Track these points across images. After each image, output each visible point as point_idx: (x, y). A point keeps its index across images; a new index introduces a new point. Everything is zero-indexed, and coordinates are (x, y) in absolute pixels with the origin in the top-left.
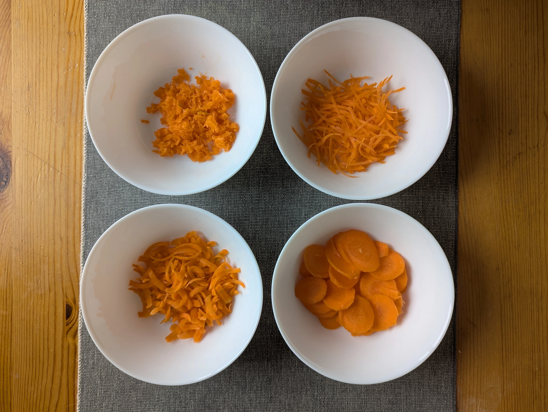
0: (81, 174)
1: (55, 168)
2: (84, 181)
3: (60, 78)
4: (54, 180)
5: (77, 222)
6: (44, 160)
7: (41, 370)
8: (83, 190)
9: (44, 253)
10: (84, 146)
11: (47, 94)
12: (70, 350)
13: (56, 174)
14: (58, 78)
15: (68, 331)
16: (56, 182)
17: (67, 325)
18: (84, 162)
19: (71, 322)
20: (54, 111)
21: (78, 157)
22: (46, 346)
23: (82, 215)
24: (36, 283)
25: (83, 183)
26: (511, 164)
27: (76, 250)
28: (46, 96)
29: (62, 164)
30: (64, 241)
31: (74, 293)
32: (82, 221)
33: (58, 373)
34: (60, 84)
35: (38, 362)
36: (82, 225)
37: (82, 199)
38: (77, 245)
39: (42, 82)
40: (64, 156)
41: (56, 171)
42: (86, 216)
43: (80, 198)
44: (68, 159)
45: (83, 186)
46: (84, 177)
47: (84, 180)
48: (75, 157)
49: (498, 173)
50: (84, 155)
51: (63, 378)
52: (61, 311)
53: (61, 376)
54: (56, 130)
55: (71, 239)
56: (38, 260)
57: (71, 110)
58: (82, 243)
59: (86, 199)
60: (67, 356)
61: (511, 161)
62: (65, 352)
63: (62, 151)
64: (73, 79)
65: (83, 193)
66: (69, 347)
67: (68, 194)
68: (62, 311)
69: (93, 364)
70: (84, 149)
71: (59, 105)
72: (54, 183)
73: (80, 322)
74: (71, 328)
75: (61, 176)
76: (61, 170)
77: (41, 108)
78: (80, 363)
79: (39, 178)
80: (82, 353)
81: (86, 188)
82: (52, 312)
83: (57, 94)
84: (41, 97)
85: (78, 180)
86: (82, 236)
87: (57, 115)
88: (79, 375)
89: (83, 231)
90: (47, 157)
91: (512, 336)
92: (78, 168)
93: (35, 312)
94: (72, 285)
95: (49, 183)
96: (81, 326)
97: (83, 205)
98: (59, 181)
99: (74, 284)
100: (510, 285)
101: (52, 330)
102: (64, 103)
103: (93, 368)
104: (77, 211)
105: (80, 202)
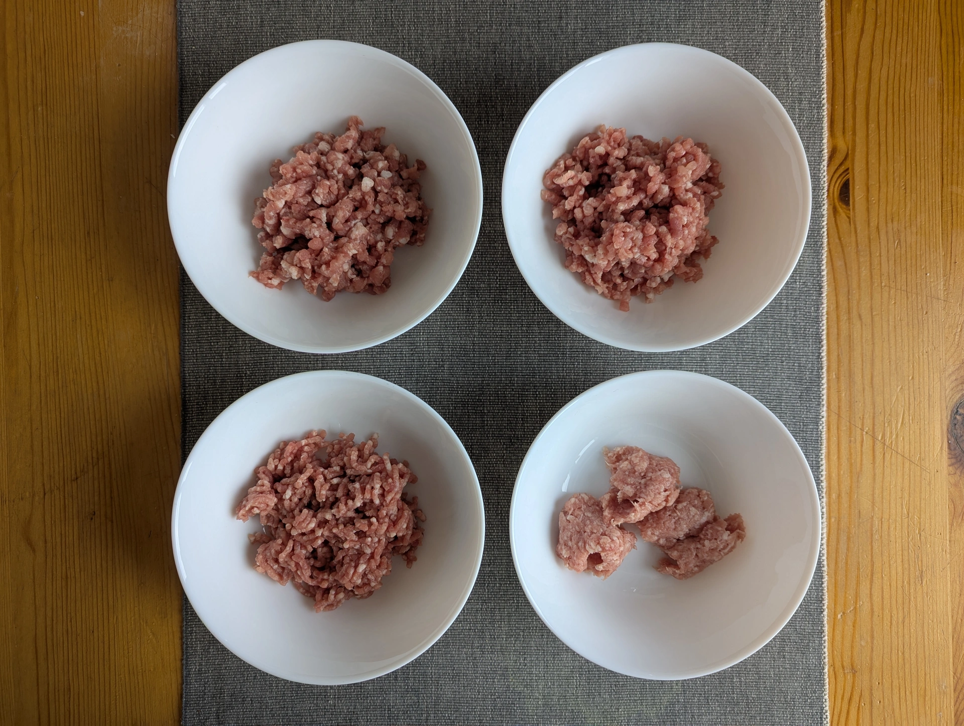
0: (829, 429)
1: (874, 438)
2: (823, 417)
3: (869, 592)
4: (874, 418)
5: (834, 346)
6: (892, 453)
7: (890, 92)
8: (824, 402)
9: (890, 291)
10: (824, 477)
11: (890, 565)
12: (841, 126)
13: (871, 428)
14: (871, 594)
15: (845, 159)
16: (871, 415)
17: (848, 169)
18: (824, 451)
19: (841, 175)
20: (876, 537)
21: (834, 458)
22: (883, 132)
23: (825, 359)
24: (902, 241)
25: (824, 414)
26: (90, 461)
27: (835, 298)
28: (892, 562)
29: (862, 446)
30: (855, 313)
31: (837, 225)
32: (825, 348)
33: (862, 86)
34: (868, 582)
35: (896, 105)
36: (825, 342)
37: (825, 386)
38: (833, 307)
39: (899, 586)
40: (859, 460)
41: (871, 433)
42: (819, 357)
43: (829, 388)
44: (851, 454)
45: (825, 409)
46: (824, 425)
47: (824, 420)
48: (839, 458)
49: (113, 444)
50: (824, 462)
51: (853, 79)
52: (858, 193)
53: (856, 82)
54: (873, 503)
55: (844, 318)
56: (899, 280)
57: (849, 538)
58: (825, 311)
59: (819, 385)
60: (846, 117)
61: (91, 467)
62: (849, 123)
63: (861, 468)
64: (846, 593)
65: (825, 397)
66: (844, 133)
67: (850, 395)
68: (856, 194)
69: (800, 101)
70: (824, 473)
71: (870, 548)
72: (874, 413)
73: (825, 174)
74: (841, 165)
75: (863, 425)
76: (862, 435)
77: (899, 541)
78: (823, 102)
79: (901, 420)
80: (820, 120)
81: (819, 405)
82: (874, 191)
83: (873, 566)
84: (899, 561)
85: (834, 417)
86: (825, 322)
87: (872, 530)
88: (824, 80)
89: (823, 330)
90: (888, 456)
91: (84, 164)
92: (834, 439)
93: (902, 192)
94: (840, 239)
95: (883, 413)
96: (822, 166)
97: (825, 375)
98: (867, 416)
99: (837, 241)
100: (88, 252)
101: (873, 160)
102: (861, 551)
103: (800, 94)
104: (834, 365)
105: (828, 380)
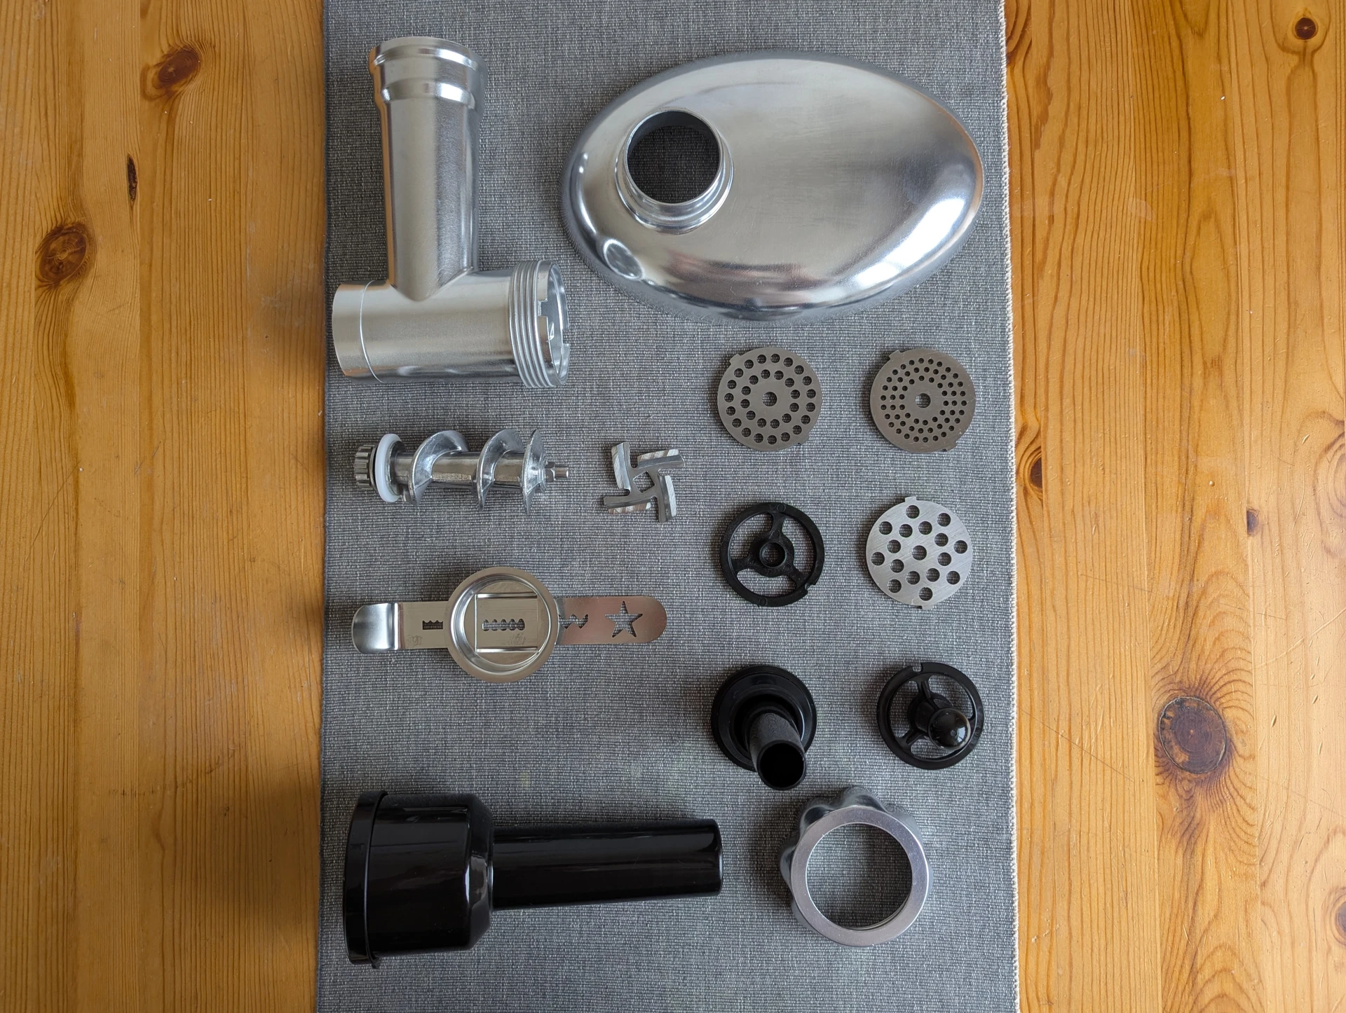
0: (1020, 728)
1: (1070, 740)
2: (1013, 718)
3: (1066, 915)
4: (1070, 719)
5: (1025, 639)
6: (1091, 759)
7: (1087, 364)
8: (1015, 702)
9: (1087, 581)
10: (1014, 784)
11: (1090, 885)
12: (1032, 401)
13: (1067, 732)
14: (1069, 917)
15: (1037, 437)
16: (1067, 716)
17: (1040, 448)
18: (1014, 755)
19: (1032, 454)
20: (1074, 852)
21: (1026, 763)
22: (1079, 408)
23: (1015, 654)
24: (1100, 526)
25: (1015, 715)
26: (225, 752)
27: (1026, 587)
28: (1092, 882)
29: (1057, 750)
30: (1048, 604)
31: (1028, 508)
32: (1015, 642)
33: (1056, 357)
34: (1066, 903)
35: (1093, 378)
36: (1015, 636)
37: (1015, 684)
38: (1024, 597)
39: (1101, 908)
40: (1053, 766)
41: (1067, 736)
42: (1009, 651)
43: (1020, 685)
44: (1044, 760)
45: (1015, 709)
46: (1014, 727)
47: (1014, 721)
48: (1031, 763)
49: (250, 735)
50: (1014, 768)
51: (1045, 351)
52: (1050, 473)
53: (1048, 354)
54: (1070, 814)
55: (1036, 609)
56: (1097, 570)
57: (1043, 853)
58: (1015, 602)
59: (1009, 683)
60: (1038, 391)
61: (226, 758)
62: (1041, 398)
63: (1056, 775)
64: (1040, 914)
65: (1015, 696)
66: (1035, 407)
67: (1044, 694)
68: (1049, 475)
69: (985, 378)
70: (1014, 780)
71: (1067, 864)
72: (1070, 715)
73: (1013, 455)
74: (1032, 443)
75: (1058, 728)
76: (1058, 738)
77: (1100, 857)
78: (1010, 379)
79: (1100, 723)
80: (1007, 398)
81: (1008, 704)
82: (1069, 472)
83: (1070, 885)
84: (1101, 880)
85: (1025, 718)
86: (1015, 614)
87: (1069, 845)
88: (1011, 355)
89: (1013, 623)
90: (1086, 762)
91: (228, 439)
92: (1026, 743)
93: (1100, 472)
94: (1031, 522)
95: (1080, 715)
96: (1009, 447)
97: (1015, 672)
98: (1062, 718)
99: (1029, 525)
100: (230, 532)
101: (1068, 437)
102: (1056, 867)
103: (985, 370)
104: (1026, 661)
105: (1019, 678)
